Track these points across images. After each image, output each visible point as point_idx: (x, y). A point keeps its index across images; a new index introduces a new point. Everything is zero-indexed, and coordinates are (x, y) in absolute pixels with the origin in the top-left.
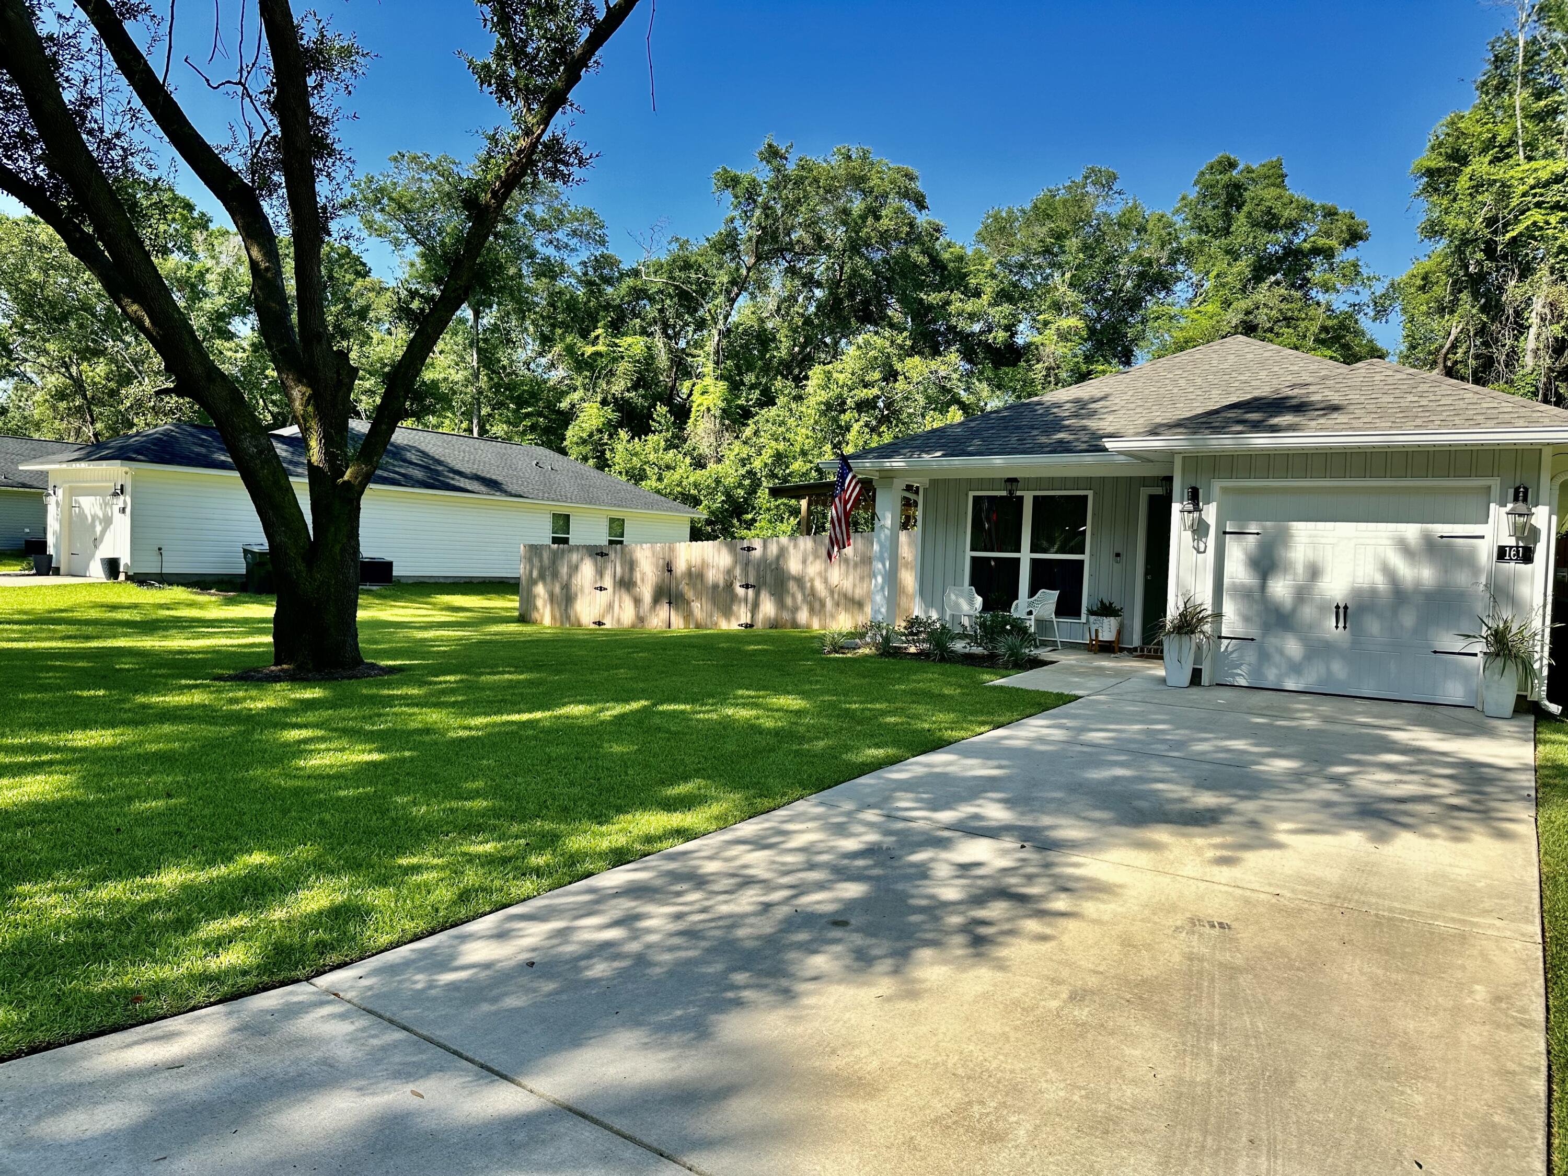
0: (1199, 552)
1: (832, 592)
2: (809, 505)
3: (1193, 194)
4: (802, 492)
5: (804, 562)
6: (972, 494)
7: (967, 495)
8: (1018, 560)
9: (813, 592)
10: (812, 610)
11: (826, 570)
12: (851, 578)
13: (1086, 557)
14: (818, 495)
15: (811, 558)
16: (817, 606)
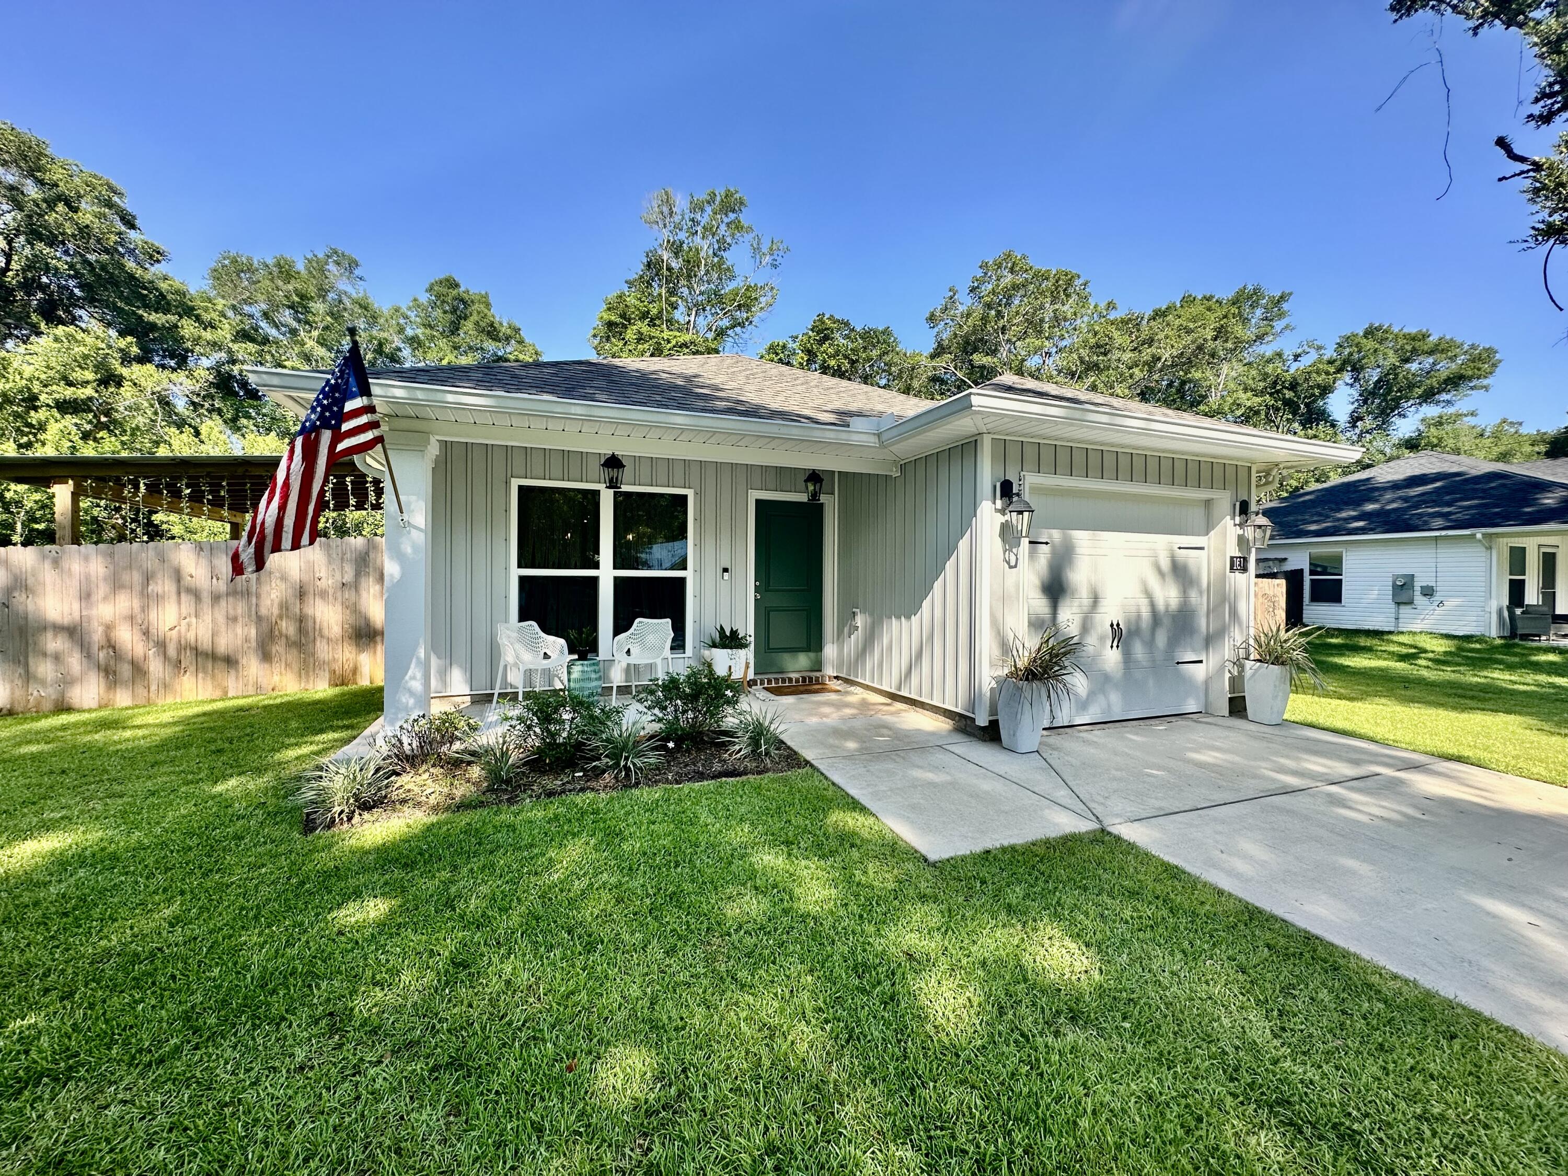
0: (1011, 567)
1: (161, 645)
2: (75, 496)
4: (53, 472)
5: (86, 596)
6: (515, 483)
7: (507, 483)
8: (595, 580)
9: (111, 645)
10: (110, 674)
11: (145, 609)
12: (207, 617)
13: (688, 574)
14: (98, 479)
15: (102, 590)
16: (125, 670)
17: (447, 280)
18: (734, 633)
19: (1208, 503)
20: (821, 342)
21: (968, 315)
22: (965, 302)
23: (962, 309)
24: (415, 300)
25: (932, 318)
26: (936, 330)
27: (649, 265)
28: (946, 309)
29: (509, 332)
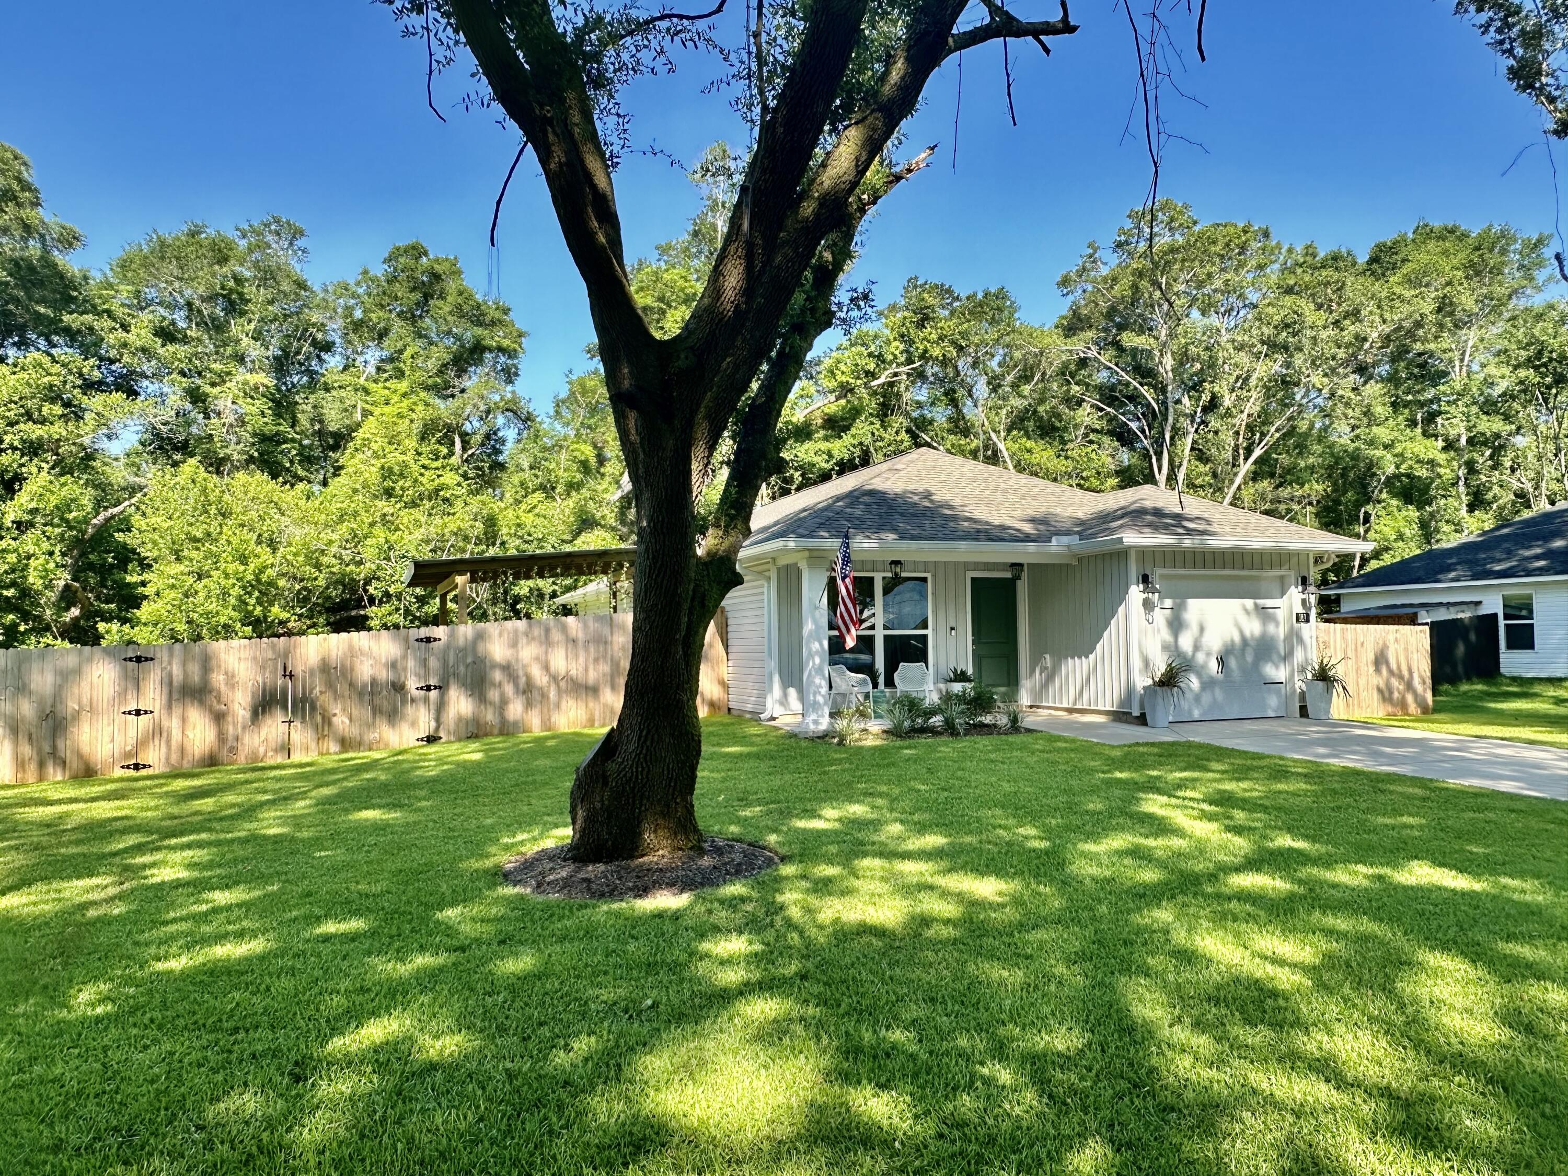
0: (1150, 621)
3: (379, 270)
8: (873, 637)
13: (929, 632)
17: (414, 248)
18: (963, 673)
19: (1282, 578)
20: (920, 325)
21: (1115, 280)
22: (1108, 263)
23: (1104, 271)
24: (365, 272)
25: (1065, 282)
26: (1071, 298)
27: (696, 234)
28: (1084, 269)
29: (497, 315)
